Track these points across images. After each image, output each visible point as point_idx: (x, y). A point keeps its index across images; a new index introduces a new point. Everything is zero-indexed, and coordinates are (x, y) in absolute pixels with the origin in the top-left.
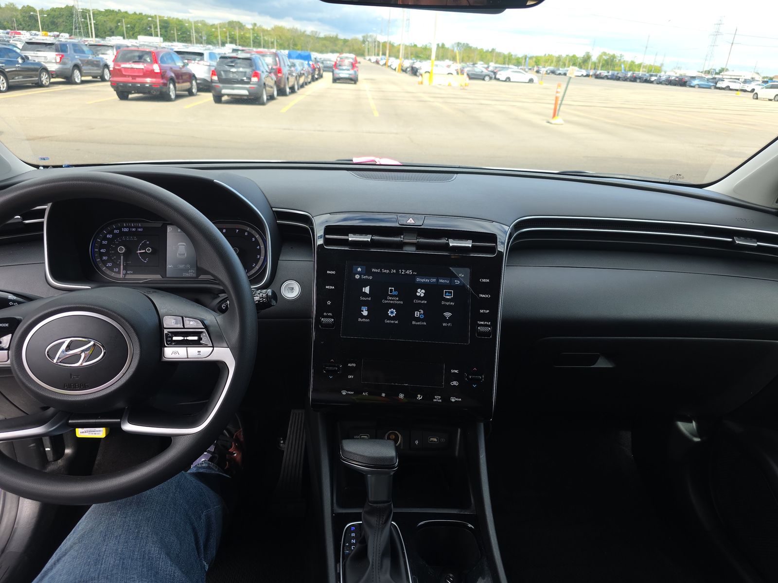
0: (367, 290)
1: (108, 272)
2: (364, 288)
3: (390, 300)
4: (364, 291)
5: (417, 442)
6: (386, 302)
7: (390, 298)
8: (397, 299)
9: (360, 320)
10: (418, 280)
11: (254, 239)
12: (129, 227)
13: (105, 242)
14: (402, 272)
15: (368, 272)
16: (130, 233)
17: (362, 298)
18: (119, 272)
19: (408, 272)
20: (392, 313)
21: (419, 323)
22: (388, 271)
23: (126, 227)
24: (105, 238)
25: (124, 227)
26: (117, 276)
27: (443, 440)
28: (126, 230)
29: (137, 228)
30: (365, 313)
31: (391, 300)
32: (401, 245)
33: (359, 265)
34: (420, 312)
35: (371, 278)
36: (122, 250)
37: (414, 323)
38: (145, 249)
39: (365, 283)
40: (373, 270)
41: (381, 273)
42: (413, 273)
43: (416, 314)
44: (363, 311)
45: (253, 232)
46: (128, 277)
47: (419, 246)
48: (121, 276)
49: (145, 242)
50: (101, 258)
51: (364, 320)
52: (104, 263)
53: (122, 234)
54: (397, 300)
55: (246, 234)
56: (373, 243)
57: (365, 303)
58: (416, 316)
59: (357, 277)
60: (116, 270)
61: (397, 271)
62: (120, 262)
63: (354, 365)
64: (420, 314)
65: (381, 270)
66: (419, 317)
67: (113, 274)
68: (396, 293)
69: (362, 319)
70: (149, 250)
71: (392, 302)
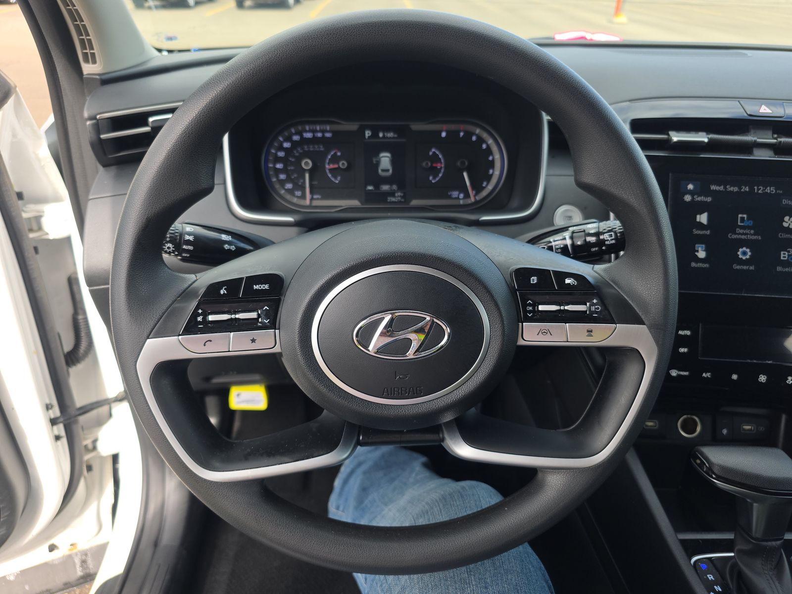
0: (703, 218)
1: (288, 197)
2: (698, 216)
3: (739, 234)
4: (698, 220)
5: (725, 431)
6: (734, 236)
7: (741, 231)
8: (752, 232)
9: (693, 264)
10: (785, 202)
11: (484, 146)
12: (314, 131)
13: (281, 154)
14: (758, 189)
15: (703, 190)
16: (314, 141)
17: (696, 232)
18: (303, 197)
19: (768, 190)
20: (744, 253)
21: (787, 270)
22: (736, 189)
23: (310, 131)
24: (281, 148)
25: (306, 131)
26: (302, 202)
27: (761, 429)
28: (309, 135)
29: (323, 132)
30: (702, 254)
31: (743, 234)
32: (748, 148)
33: (690, 181)
34: (789, 252)
35: (709, 199)
36: (307, 164)
37: (779, 269)
38: (338, 163)
39: (701, 208)
40: (713, 187)
41: (726, 192)
42: (776, 191)
43: (782, 255)
44: (698, 251)
45: (485, 135)
46: (315, 203)
47: (777, 149)
48: (308, 202)
49: (335, 153)
50: (277, 177)
51: (700, 265)
52: (282, 183)
53: (304, 141)
54: (752, 235)
55: (474, 138)
56: (712, 146)
57: (701, 239)
58: (782, 258)
59: (688, 198)
60: (299, 193)
61: (752, 189)
62: (304, 182)
63: (688, 333)
64: (789, 255)
65: (725, 188)
66: (788, 260)
67: (295, 200)
68: (750, 223)
69: (697, 263)
70: (343, 164)
71: (743, 237)
